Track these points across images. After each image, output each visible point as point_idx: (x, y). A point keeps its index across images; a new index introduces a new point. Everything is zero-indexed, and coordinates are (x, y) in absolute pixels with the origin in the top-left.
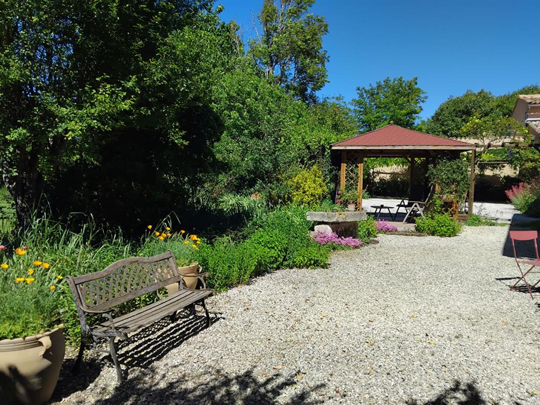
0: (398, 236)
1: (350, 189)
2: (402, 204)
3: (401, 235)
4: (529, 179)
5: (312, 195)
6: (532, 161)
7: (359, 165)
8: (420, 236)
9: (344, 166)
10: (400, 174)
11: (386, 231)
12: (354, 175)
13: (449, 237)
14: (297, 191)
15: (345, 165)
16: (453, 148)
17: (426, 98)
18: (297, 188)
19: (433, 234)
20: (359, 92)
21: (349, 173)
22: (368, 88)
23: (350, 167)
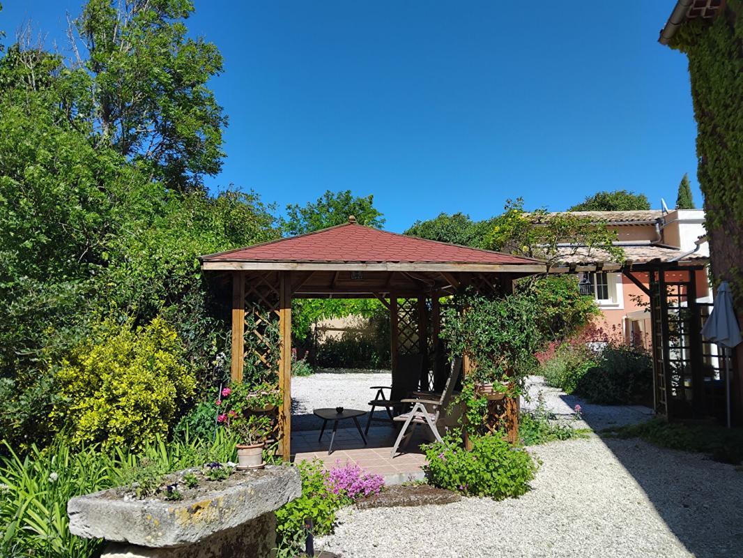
0: (389, 510)
1: (257, 381)
2: (380, 398)
3: (396, 504)
4: (550, 333)
5: (137, 406)
6: (554, 306)
7: (280, 313)
8: (445, 501)
9: (239, 316)
10: (359, 331)
11: (357, 496)
12: (267, 341)
13: (515, 497)
14: (91, 395)
15: (243, 313)
16: (498, 269)
17: (383, 222)
18: (91, 388)
19: (474, 491)
20: (290, 211)
21: (256, 336)
22: (304, 206)
23: (257, 318)
